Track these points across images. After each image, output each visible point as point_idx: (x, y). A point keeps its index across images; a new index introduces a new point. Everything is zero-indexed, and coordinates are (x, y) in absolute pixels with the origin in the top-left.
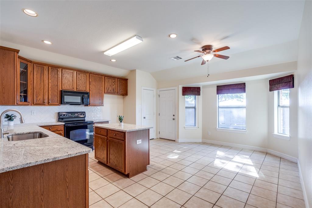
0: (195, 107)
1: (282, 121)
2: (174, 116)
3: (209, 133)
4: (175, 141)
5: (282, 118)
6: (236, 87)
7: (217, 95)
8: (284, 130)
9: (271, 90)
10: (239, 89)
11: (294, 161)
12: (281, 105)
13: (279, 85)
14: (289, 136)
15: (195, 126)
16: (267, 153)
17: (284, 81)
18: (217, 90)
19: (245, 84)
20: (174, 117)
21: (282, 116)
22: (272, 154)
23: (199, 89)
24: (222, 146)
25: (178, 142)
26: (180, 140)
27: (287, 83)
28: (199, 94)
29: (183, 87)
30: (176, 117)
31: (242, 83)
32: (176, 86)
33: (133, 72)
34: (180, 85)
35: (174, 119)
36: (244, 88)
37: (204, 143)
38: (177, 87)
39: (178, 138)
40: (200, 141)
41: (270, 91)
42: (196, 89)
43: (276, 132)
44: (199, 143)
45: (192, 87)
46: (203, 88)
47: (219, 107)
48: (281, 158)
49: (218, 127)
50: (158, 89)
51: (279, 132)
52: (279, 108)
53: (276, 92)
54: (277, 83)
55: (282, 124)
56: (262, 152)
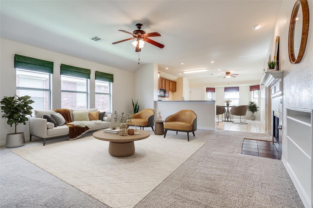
10: (236, 90)
18: (224, 90)
19: (239, 87)
29: (207, 88)
34: (205, 86)
36: (239, 89)
41: (250, 91)
46: (216, 89)
53: (252, 92)
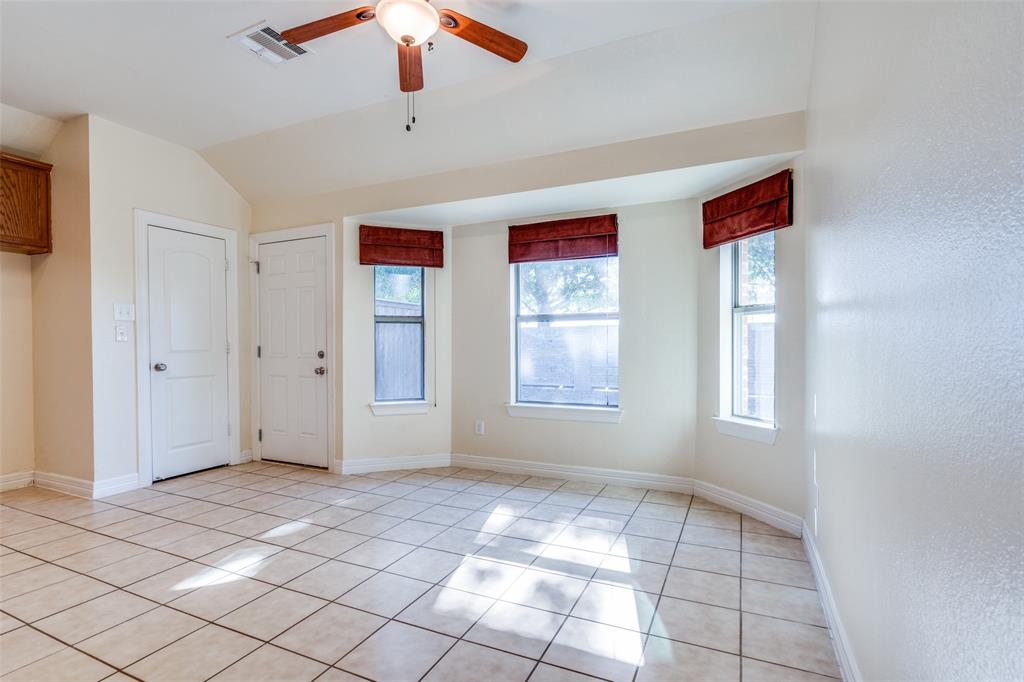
0: (423, 316)
1: (745, 369)
2: (321, 355)
3: (479, 426)
4: (327, 468)
5: (746, 357)
6: (582, 231)
7: (513, 266)
8: (752, 404)
9: (709, 242)
10: (592, 242)
11: (791, 528)
12: (743, 304)
13: (736, 219)
14: (771, 427)
15: (423, 399)
16: (693, 496)
17: (757, 200)
18: (510, 245)
19: (613, 218)
20: (320, 363)
21: (745, 348)
22: (710, 500)
23: (436, 237)
24: (530, 477)
25: (340, 475)
26: (349, 465)
27: (765, 208)
28: (438, 262)
29: (362, 228)
30: (328, 363)
31: (605, 217)
32: (331, 222)
33: (73, 124)
34: (348, 215)
35: (321, 372)
36: (613, 236)
37: (458, 471)
38: (333, 225)
39: (340, 456)
40: (444, 459)
41: (705, 247)
42: (425, 239)
43: (725, 414)
44: (439, 473)
45: (406, 231)
46: (453, 238)
47: (518, 316)
48: (741, 516)
49: (517, 401)
50: (251, 234)
51: (735, 413)
52: (735, 315)
53: (725, 249)
54: (733, 210)
55: (745, 377)
56: (676, 495)
